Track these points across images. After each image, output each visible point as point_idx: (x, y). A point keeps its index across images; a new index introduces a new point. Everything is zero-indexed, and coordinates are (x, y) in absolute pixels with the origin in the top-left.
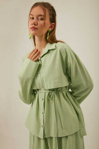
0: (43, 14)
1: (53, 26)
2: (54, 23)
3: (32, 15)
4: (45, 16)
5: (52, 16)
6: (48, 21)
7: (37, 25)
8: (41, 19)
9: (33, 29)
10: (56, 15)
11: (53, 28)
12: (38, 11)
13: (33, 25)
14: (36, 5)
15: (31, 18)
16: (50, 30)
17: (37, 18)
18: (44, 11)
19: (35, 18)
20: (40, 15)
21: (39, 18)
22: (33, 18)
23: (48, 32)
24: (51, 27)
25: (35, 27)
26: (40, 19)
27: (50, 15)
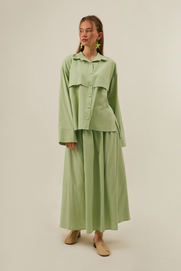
0: (90, 27)
1: (101, 35)
2: (101, 33)
3: (82, 29)
4: (92, 28)
5: (98, 27)
6: (95, 32)
7: (87, 37)
9: (84, 40)
10: (102, 26)
11: (101, 37)
12: (86, 25)
13: (84, 38)
14: (84, 19)
16: (99, 39)
17: (87, 31)
18: (91, 24)
19: (85, 31)
20: (88, 28)
24: (99, 36)
25: (86, 38)
27: (97, 26)
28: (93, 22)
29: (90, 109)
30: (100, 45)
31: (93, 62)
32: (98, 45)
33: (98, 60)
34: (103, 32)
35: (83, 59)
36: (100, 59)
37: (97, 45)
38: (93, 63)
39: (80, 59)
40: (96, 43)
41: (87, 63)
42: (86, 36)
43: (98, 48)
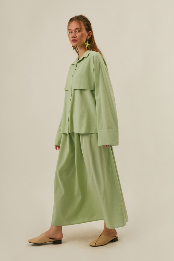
0: (79, 27)
1: (90, 34)
2: (90, 32)
3: (70, 30)
4: (81, 28)
5: (87, 26)
6: (84, 31)
8: (79, 31)
9: (74, 41)
10: (91, 24)
11: (90, 36)
12: (74, 25)
13: (73, 38)
14: (71, 20)
15: (69, 32)
16: (89, 38)
17: (75, 31)
18: (79, 24)
19: (73, 32)
20: (77, 29)
21: (77, 30)
22: (72, 32)
23: (86, 40)
24: (89, 35)
25: (75, 39)
26: (77, 32)
27: (85, 25)
28: (81, 22)
30: (89, 44)
34: (92, 31)
42: (75, 36)
43: (87, 47)
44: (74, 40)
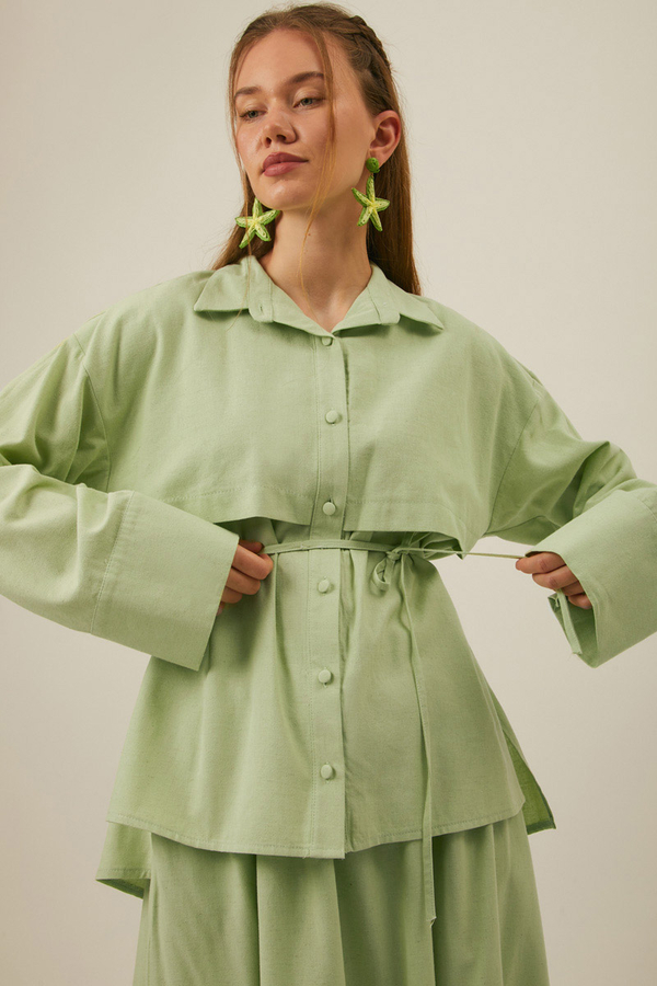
0: (314, 68)
1: (390, 130)
2: (390, 114)
4: (325, 75)
5: (368, 74)
7: (297, 138)
9: (279, 167)
11: (391, 146)
15: (243, 114)
16: (382, 156)
20: (301, 79)
24: (381, 138)
25: (291, 150)
27: (356, 63)
28: (326, 35)
29: (334, 690)
30: (385, 204)
31: (343, 333)
32: (376, 205)
33: (384, 320)
34: (397, 111)
35: (267, 317)
36: (390, 317)
37: (364, 199)
38: (347, 340)
39: (246, 312)
40: (361, 185)
41: (298, 340)
42: (288, 132)
43: (371, 223)
44: (279, 159)
